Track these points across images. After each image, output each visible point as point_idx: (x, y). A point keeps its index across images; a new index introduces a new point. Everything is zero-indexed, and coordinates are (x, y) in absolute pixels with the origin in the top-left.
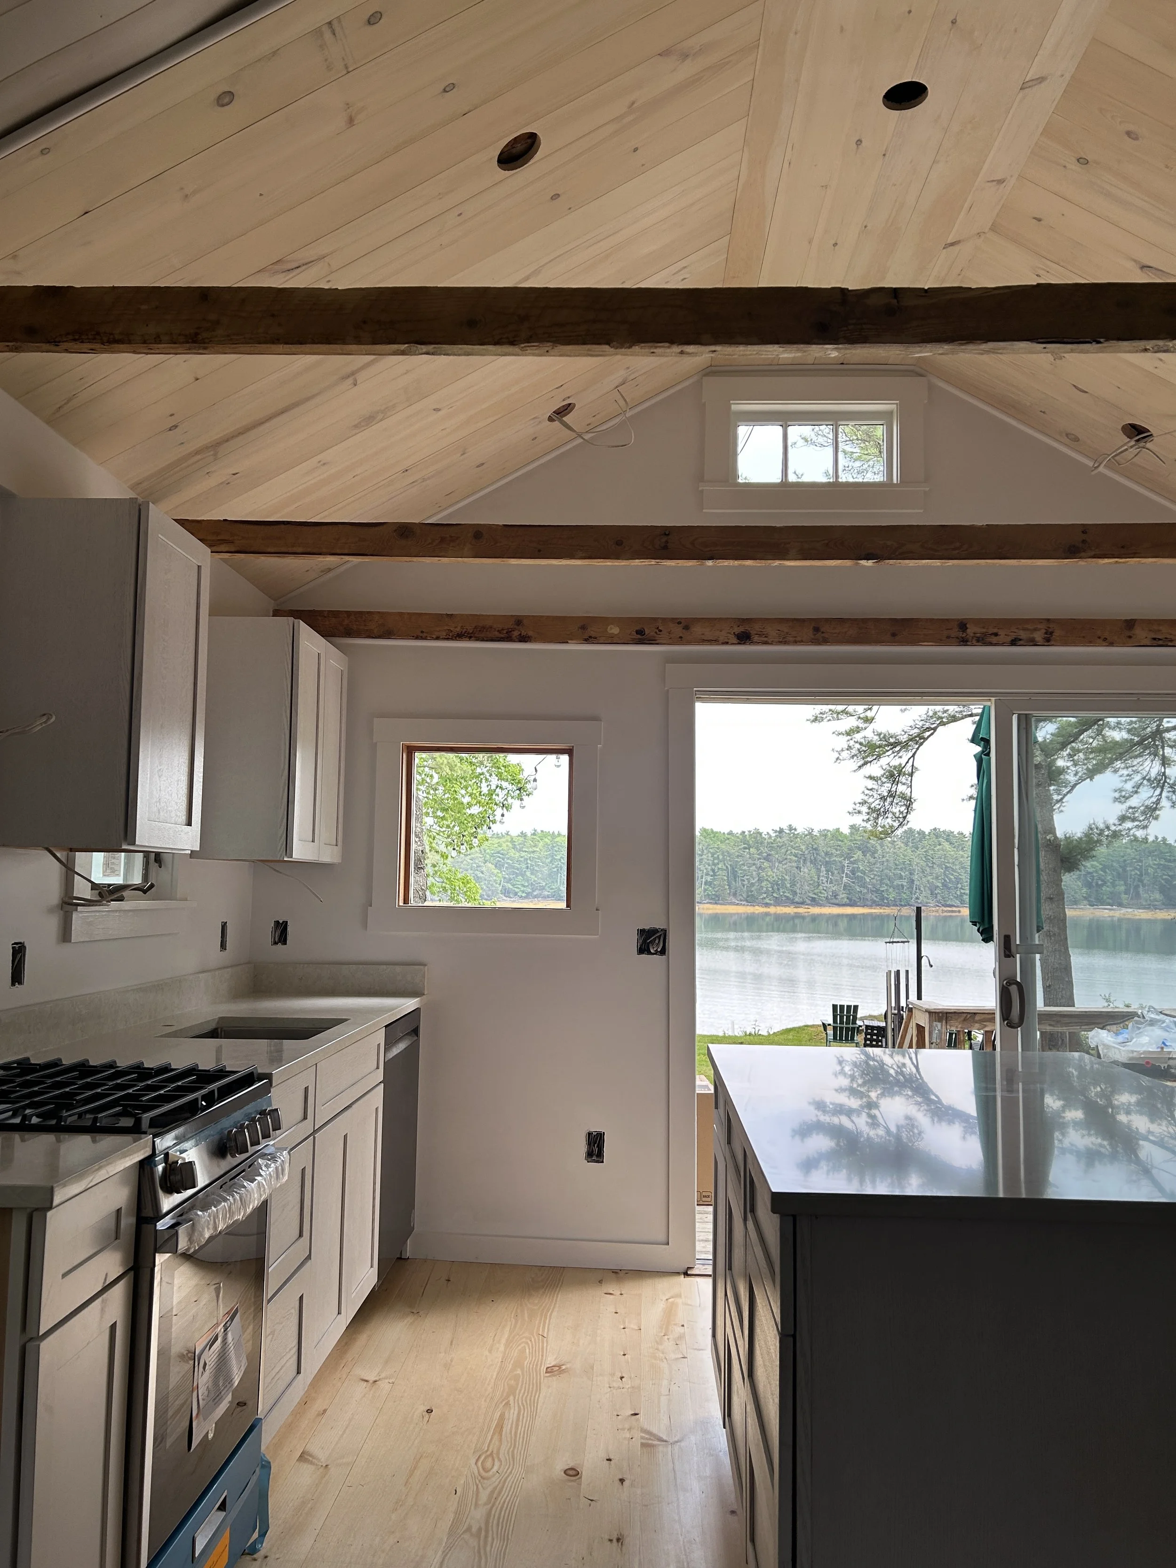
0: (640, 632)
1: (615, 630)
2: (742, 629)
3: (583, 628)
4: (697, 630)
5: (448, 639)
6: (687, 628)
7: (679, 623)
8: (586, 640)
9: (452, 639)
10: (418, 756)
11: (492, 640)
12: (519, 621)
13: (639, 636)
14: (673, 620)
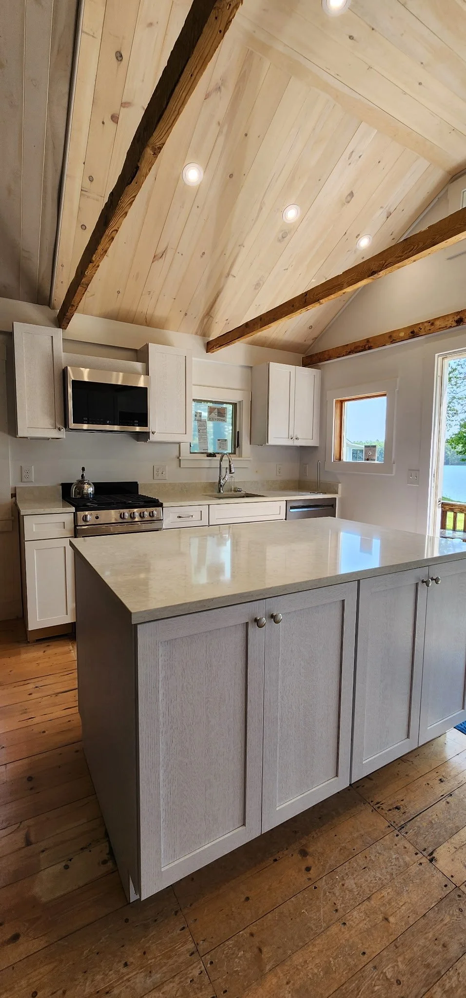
0: (413, 332)
1: (402, 334)
2: (458, 317)
3: (390, 337)
4: (437, 323)
5: (346, 355)
6: (432, 324)
7: (429, 323)
8: (391, 342)
9: (348, 355)
10: (346, 404)
11: (360, 352)
12: (368, 340)
13: (412, 334)
14: (426, 322)
